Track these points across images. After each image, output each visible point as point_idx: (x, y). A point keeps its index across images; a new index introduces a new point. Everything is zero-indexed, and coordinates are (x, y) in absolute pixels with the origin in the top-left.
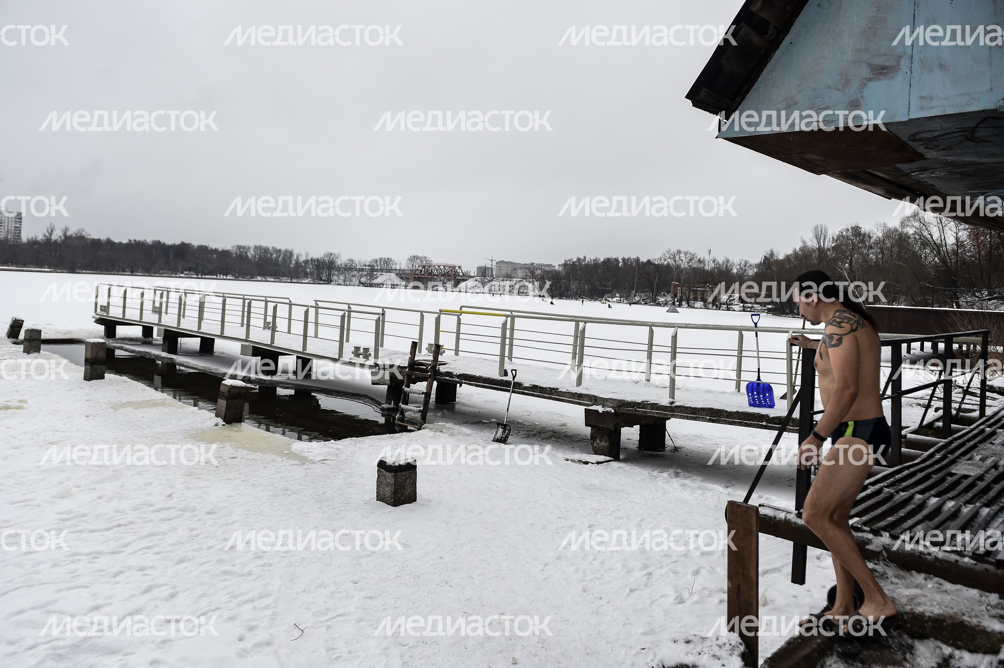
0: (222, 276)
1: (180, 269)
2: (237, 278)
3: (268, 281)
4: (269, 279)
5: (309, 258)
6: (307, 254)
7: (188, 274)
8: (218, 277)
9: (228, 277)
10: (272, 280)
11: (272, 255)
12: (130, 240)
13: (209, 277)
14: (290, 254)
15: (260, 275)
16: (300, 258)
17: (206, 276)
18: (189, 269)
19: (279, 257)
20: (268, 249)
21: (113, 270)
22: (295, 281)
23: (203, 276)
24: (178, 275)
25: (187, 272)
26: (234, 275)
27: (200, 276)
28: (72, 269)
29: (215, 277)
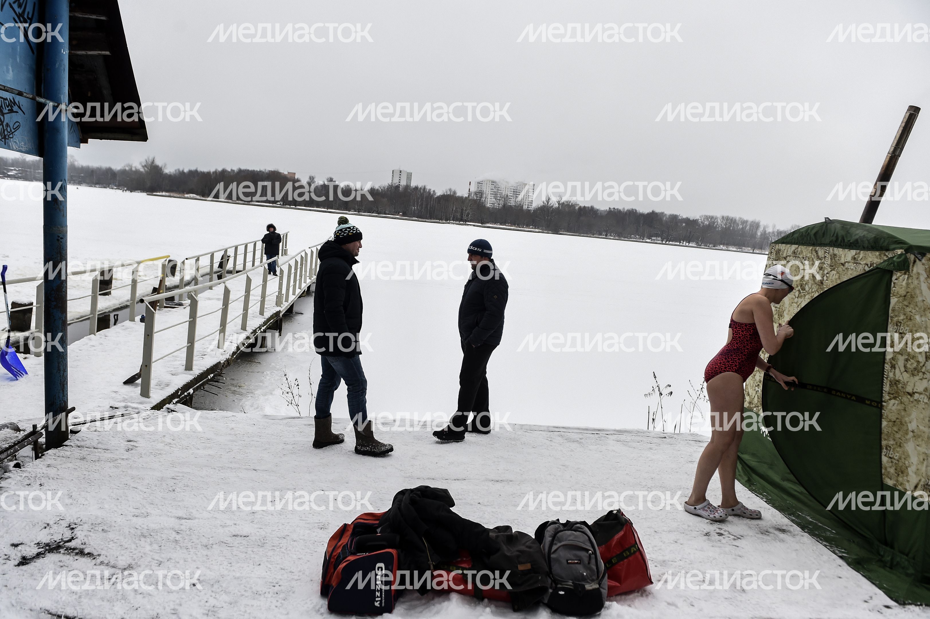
0: (685, 243)
1: (646, 235)
2: (699, 246)
3: (729, 251)
4: (731, 249)
5: (776, 230)
6: (774, 226)
7: (654, 240)
8: (681, 244)
9: (690, 245)
10: (734, 249)
11: (738, 225)
12: (610, 208)
13: (673, 243)
14: (756, 225)
15: (724, 244)
16: (767, 229)
17: (670, 243)
18: (657, 235)
19: (746, 227)
20: (735, 220)
21: (591, 233)
22: (758, 252)
23: (668, 242)
24: (644, 240)
25: (655, 238)
26: (697, 243)
27: (664, 242)
28: (556, 231)
29: (678, 243)
